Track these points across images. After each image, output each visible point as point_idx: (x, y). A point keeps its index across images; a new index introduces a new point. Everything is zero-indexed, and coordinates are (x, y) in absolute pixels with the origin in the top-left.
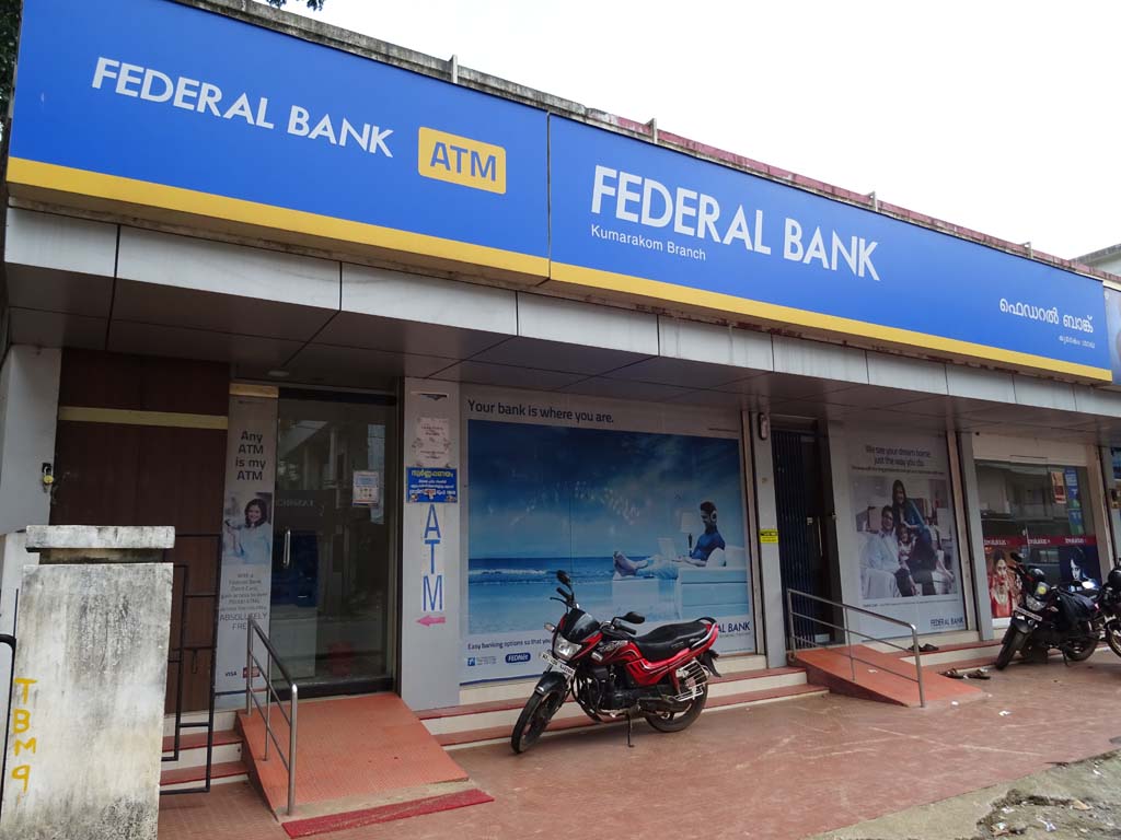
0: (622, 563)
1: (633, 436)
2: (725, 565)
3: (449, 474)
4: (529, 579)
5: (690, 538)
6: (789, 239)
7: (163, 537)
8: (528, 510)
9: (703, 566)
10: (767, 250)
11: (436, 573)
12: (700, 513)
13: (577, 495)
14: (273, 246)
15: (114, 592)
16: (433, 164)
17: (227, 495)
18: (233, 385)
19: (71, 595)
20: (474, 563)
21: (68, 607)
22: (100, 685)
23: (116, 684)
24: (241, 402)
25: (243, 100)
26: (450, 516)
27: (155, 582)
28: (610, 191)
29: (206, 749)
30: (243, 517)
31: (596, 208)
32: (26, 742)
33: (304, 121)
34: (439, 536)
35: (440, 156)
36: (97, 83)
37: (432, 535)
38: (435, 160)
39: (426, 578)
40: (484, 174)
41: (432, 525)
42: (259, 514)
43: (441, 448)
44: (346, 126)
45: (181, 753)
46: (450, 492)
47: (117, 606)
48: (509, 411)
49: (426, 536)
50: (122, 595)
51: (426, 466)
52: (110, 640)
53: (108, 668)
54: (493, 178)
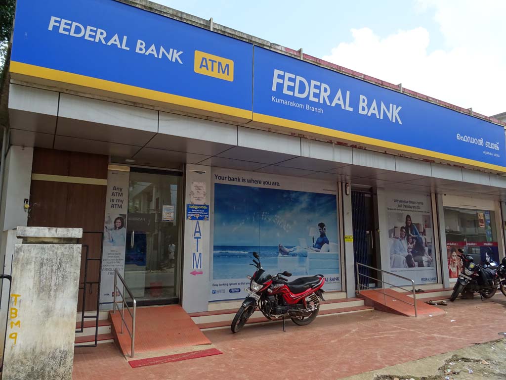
0: (282, 249)
1: (288, 192)
2: (329, 251)
3: (205, 208)
4: (241, 256)
5: (313, 239)
6: (361, 104)
7: (77, 233)
8: (241, 224)
9: (319, 251)
10: (351, 109)
11: (199, 252)
12: (318, 227)
13: (263, 218)
14: (129, 103)
15: (55, 257)
16: (201, 67)
17: (106, 215)
18: (109, 166)
19: (36, 258)
20: (216, 248)
21: (35, 263)
22: (49, 298)
23: (56, 298)
24: (113, 173)
25: (116, 37)
26: (205, 226)
27: (74, 252)
28: (281, 81)
29: (95, 328)
30: (113, 224)
31: (274, 89)
32: (15, 322)
33: (143, 47)
34: (200, 235)
35: (204, 64)
36: (50, 28)
37: (197, 235)
38: (202, 66)
39: (194, 254)
40: (224, 72)
41: (198, 230)
42: (120, 224)
43: (202, 196)
44: (162, 49)
45: (84, 329)
46: (206, 216)
47: (56, 263)
48: (233, 179)
49: (195, 235)
50: (59, 258)
51: (195, 204)
52: (53, 278)
53: (52, 291)
54: (228, 74)
